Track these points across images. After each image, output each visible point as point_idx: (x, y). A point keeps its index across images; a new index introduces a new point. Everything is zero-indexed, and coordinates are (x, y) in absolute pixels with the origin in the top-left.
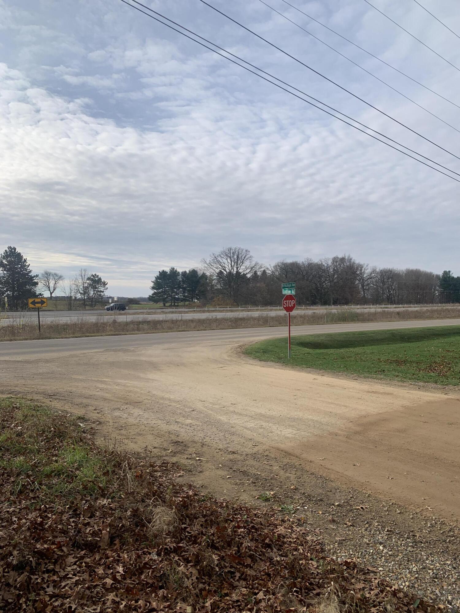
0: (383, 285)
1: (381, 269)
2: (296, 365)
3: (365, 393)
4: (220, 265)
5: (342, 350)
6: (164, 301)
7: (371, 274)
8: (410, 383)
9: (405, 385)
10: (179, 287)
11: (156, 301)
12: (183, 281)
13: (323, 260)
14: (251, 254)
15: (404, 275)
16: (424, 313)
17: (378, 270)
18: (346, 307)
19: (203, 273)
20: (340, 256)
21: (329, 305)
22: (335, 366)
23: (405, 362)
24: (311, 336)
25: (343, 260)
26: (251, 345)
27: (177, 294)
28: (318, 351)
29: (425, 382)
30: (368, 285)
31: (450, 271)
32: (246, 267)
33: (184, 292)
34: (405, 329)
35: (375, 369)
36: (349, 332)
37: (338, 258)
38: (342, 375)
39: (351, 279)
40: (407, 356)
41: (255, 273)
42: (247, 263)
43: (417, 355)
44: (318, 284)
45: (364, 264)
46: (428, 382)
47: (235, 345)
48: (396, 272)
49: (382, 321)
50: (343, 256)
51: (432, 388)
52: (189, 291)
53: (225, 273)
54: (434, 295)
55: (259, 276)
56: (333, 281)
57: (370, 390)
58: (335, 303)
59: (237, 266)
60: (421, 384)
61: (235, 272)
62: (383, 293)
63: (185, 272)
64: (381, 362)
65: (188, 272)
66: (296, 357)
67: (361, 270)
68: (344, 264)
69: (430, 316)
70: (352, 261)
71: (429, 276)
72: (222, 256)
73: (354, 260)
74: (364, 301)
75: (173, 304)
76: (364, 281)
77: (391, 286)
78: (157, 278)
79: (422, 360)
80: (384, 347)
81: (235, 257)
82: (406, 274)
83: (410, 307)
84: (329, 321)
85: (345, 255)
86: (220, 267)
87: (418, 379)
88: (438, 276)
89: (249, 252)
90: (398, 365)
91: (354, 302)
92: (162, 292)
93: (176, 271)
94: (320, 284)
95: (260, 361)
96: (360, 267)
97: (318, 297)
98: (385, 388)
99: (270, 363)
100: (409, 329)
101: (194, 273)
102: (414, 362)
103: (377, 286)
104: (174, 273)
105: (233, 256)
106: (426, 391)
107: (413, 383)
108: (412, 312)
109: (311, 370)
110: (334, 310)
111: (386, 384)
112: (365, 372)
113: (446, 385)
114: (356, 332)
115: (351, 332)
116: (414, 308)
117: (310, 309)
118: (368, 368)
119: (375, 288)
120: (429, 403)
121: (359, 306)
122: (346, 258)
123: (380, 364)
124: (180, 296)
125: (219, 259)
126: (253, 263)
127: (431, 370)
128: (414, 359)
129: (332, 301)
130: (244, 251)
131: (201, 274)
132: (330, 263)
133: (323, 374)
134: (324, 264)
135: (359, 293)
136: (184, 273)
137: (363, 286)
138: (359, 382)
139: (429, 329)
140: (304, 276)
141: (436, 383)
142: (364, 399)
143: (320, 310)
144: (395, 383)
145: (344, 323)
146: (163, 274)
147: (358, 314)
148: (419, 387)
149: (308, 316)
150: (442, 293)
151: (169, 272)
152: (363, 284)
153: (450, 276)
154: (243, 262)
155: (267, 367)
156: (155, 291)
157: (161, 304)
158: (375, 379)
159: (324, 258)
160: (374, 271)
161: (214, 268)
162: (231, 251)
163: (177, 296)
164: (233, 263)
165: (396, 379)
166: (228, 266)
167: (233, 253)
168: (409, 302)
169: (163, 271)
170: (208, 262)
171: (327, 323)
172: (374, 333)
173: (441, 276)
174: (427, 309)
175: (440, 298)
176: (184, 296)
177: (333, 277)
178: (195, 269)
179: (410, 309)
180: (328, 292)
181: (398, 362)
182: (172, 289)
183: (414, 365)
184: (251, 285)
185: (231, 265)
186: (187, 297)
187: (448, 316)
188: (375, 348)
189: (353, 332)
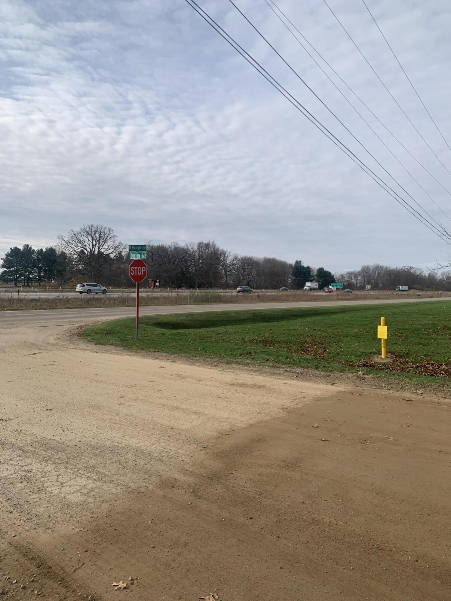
0: (244, 272)
1: (242, 257)
2: (142, 349)
3: (228, 387)
4: (80, 243)
5: (202, 330)
6: (16, 280)
7: (233, 260)
8: (285, 369)
9: (279, 372)
10: (34, 266)
11: (6, 281)
12: (39, 260)
13: (188, 245)
14: (115, 233)
15: (262, 263)
16: (280, 296)
17: (239, 257)
18: (209, 290)
19: (62, 252)
20: (205, 242)
21: (194, 288)
22: (192, 348)
23: (273, 342)
24: (171, 315)
25: (207, 245)
26: (93, 326)
27: (31, 273)
28: (175, 331)
29: (304, 368)
30: (230, 271)
31: (301, 261)
32: (109, 246)
33: (40, 272)
34: (265, 310)
35: (239, 352)
36: (211, 312)
37: (203, 243)
38: (199, 360)
39: (215, 264)
40: (274, 335)
41: (120, 253)
42: (110, 243)
43: (284, 334)
44: (184, 269)
45: (227, 251)
46: (307, 367)
47: (75, 326)
48: (256, 260)
49: (243, 303)
50: (208, 242)
51: (313, 375)
52: (45, 270)
53: (86, 252)
54: (287, 282)
55: (124, 257)
56: (198, 265)
57: (235, 382)
58: (200, 286)
59: (99, 245)
60: (299, 370)
61: (96, 253)
62: (243, 279)
63: (41, 250)
64: (246, 342)
65: (44, 250)
66: (147, 338)
67: (224, 257)
68: (208, 250)
69: (286, 299)
70: (217, 247)
71: (283, 265)
72: (83, 234)
73: (218, 246)
74: (227, 286)
75: (26, 284)
76: (227, 267)
77: (251, 273)
78: (8, 255)
79: (291, 340)
80: (248, 327)
81: (97, 235)
82: (263, 262)
83: (268, 292)
84: (192, 302)
85: (209, 241)
86: (80, 245)
87: (294, 364)
88: (291, 265)
89: (113, 231)
90: (265, 346)
91: (217, 287)
92: (13, 271)
93: (31, 248)
94: (186, 268)
95: (96, 344)
96: (223, 253)
97: (184, 282)
98: (254, 377)
99: (107, 347)
100: (269, 310)
101: (51, 251)
102: (283, 342)
103: (238, 272)
104: (28, 250)
105: (95, 235)
106: (306, 380)
107: (288, 370)
108: (269, 295)
109: (160, 354)
110: (198, 292)
111: (256, 371)
112: (228, 355)
113: (330, 371)
114: (218, 312)
115: (213, 312)
116: (271, 293)
117: (174, 292)
118: (231, 350)
119: (236, 274)
120: (318, 399)
121: (221, 290)
122: (211, 244)
123: (245, 345)
124: (35, 275)
125: (79, 236)
126: (117, 244)
127: (304, 351)
128: (281, 339)
129: (197, 285)
130: (107, 230)
131: (60, 253)
132: (195, 247)
133: (174, 360)
134: (190, 248)
135: (222, 278)
136: (40, 252)
137: (226, 272)
138: (221, 369)
139: (288, 310)
140: (170, 259)
141: (317, 368)
142: (226, 397)
143: (185, 292)
144: (266, 370)
145: (207, 304)
146: (15, 252)
147: (220, 295)
148: (297, 375)
149: (171, 297)
150: (294, 280)
151: (22, 250)
152: (226, 270)
153: (301, 265)
154: (105, 241)
155: (101, 352)
156: (6, 269)
157: (13, 284)
158: (240, 364)
159: (190, 242)
160: (236, 258)
161: (72, 246)
162: (93, 229)
163: (31, 276)
164: (94, 242)
165: (267, 364)
166: (89, 245)
167: (95, 232)
168: (266, 288)
169: (16, 248)
170: (66, 239)
171: (190, 304)
172: (236, 313)
173: (293, 265)
174: (283, 294)
175: (292, 285)
176: (39, 276)
177: (199, 262)
178: (54, 248)
179: (268, 293)
180: (193, 276)
181: (266, 343)
182: (26, 268)
183: (284, 346)
184: (114, 266)
185: (93, 243)
186: (43, 277)
187: (302, 299)
188: (238, 328)
189: (215, 312)
